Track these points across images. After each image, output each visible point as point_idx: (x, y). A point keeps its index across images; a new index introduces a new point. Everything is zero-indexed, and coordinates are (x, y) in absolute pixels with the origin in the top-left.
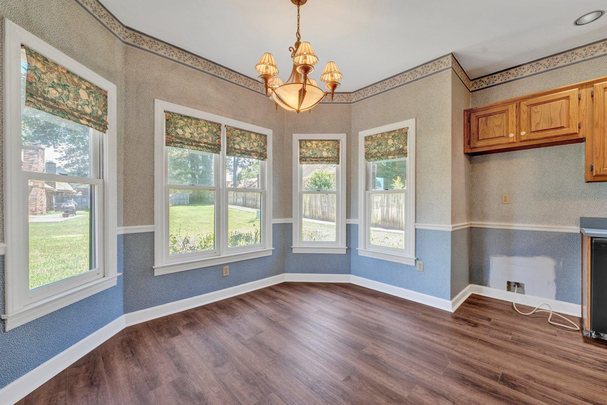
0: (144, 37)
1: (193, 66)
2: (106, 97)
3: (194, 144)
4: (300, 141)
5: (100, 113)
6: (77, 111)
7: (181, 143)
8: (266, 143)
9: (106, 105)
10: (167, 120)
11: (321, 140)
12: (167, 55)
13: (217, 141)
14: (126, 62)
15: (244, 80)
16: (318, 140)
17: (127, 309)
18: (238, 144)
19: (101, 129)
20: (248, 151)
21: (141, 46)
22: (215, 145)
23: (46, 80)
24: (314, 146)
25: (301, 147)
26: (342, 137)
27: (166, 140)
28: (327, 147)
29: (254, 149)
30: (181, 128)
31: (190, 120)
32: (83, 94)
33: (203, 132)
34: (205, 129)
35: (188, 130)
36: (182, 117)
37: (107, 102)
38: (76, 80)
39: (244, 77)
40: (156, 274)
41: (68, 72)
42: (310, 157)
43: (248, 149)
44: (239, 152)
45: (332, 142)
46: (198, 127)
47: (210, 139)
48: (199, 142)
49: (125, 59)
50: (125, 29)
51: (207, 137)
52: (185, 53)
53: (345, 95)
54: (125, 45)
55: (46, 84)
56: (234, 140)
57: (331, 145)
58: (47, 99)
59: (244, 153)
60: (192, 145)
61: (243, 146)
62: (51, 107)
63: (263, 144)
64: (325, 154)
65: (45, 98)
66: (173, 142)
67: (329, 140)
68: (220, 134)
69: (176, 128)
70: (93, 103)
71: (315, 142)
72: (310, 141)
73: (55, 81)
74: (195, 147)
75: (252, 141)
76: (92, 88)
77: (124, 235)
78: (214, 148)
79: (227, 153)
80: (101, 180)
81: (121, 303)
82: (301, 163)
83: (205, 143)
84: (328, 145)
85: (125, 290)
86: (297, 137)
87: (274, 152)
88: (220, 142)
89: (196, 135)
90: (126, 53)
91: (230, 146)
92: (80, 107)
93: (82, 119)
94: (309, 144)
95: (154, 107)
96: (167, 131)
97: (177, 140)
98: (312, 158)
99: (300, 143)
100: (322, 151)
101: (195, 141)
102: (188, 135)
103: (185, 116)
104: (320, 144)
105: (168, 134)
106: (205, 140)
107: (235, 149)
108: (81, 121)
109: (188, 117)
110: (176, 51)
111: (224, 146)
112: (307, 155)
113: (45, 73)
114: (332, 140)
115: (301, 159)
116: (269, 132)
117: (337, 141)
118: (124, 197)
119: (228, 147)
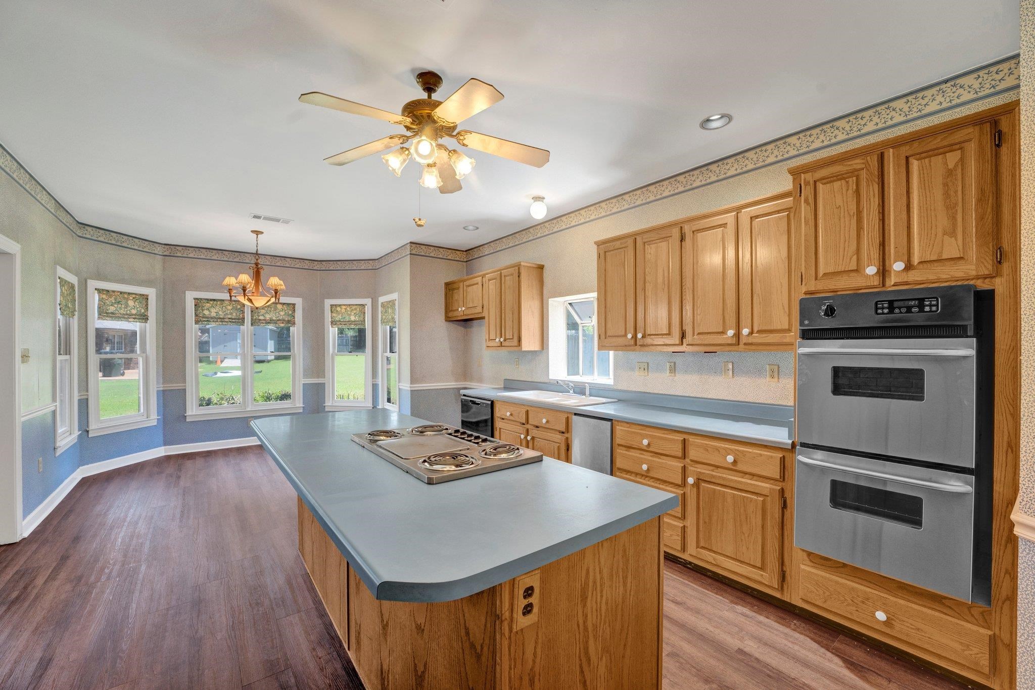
0: (178, 248)
1: (219, 259)
2: (148, 299)
3: (219, 320)
4: (332, 306)
5: (143, 311)
6: (127, 314)
7: (208, 321)
8: (294, 310)
9: (147, 305)
10: (195, 305)
11: (350, 305)
12: (196, 256)
13: (241, 315)
14: (164, 269)
15: (270, 259)
16: (347, 305)
17: (166, 443)
18: (263, 315)
19: (144, 321)
20: (273, 320)
21: (176, 255)
22: (239, 319)
23: (108, 303)
24: (343, 310)
25: (332, 312)
26: (368, 302)
27: (195, 320)
28: (355, 312)
29: (281, 318)
30: (208, 309)
31: (215, 302)
32: (131, 303)
33: (228, 310)
34: (229, 308)
35: (213, 310)
36: (208, 300)
37: (148, 302)
38: (126, 296)
39: (270, 257)
40: (187, 420)
41: (121, 293)
42: (339, 321)
43: (274, 318)
44: (264, 322)
45: (358, 306)
46: (223, 307)
47: (234, 314)
48: (224, 318)
49: (164, 267)
50: (163, 246)
51: (231, 314)
52: (211, 251)
53: (371, 262)
54: (163, 257)
55: (108, 305)
56: (259, 313)
57: (358, 309)
58: (109, 313)
59: (269, 323)
60: (217, 321)
61: (268, 317)
62: (111, 317)
63: (290, 312)
64: (353, 318)
65: (107, 313)
66: (200, 321)
67: (356, 305)
68: (244, 309)
69: (203, 310)
70: (138, 306)
71: (344, 307)
72: (340, 305)
73: (113, 301)
74: (221, 323)
75: (277, 311)
76: (137, 297)
77: (163, 391)
78: (238, 322)
79: (252, 324)
80: (145, 354)
81: (162, 438)
82: (332, 327)
83: (229, 319)
84: (356, 309)
85: (164, 429)
86: (328, 302)
87: (305, 318)
88: (244, 316)
89: (221, 313)
90: (164, 263)
91: (255, 318)
92: (128, 311)
93: (130, 318)
94: (339, 309)
95: (185, 297)
96: (195, 313)
97: (204, 319)
98: (341, 322)
99: (331, 308)
100: (350, 315)
101: (221, 318)
102: (213, 314)
103: (211, 300)
104: (348, 309)
105: (196, 315)
106: (230, 316)
107: (260, 320)
108: (129, 320)
109: (214, 300)
110: (204, 251)
111: (248, 319)
112: (337, 319)
113: (107, 300)
114: (359, 305)
115: (332, 323)
116: (298, 302)
117: (363, 306)
118: (163, 364)
119: (252, 319)
